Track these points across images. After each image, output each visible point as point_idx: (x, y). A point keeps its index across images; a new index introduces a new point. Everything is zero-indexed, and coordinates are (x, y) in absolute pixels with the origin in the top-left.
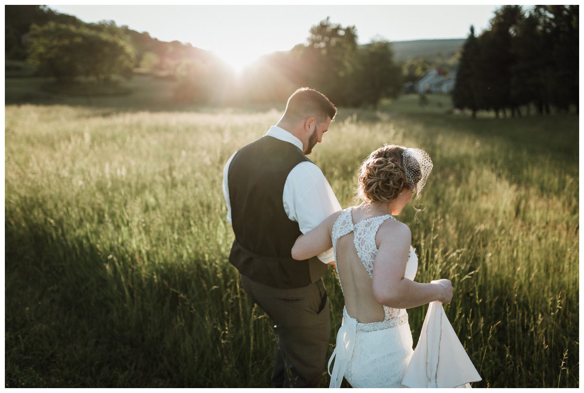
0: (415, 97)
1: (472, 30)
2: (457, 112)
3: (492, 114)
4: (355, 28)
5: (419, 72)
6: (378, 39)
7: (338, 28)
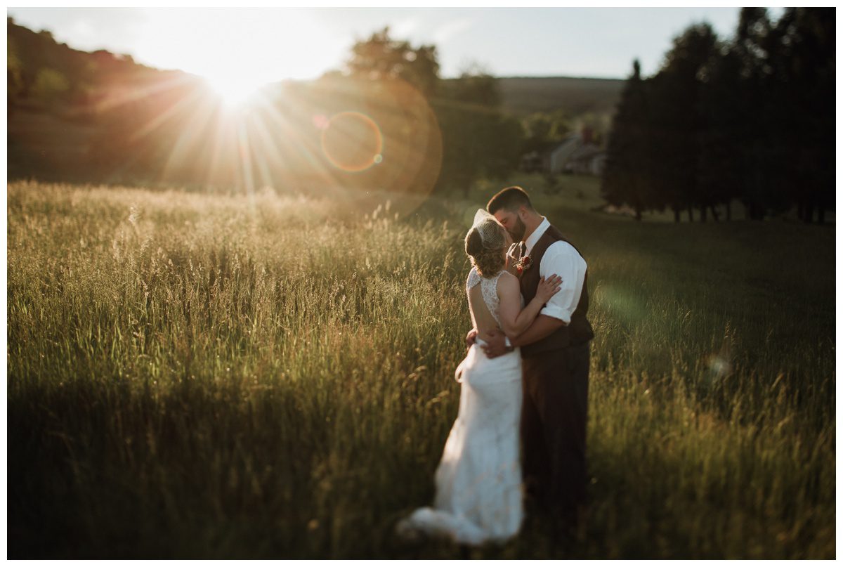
0: (539, 178)
1: (637, 66)
2: (611, 209)
3: (668, 216)
4: (435, 50)
5: (553, 134)
6: (474, 72)
7: (405, 47)
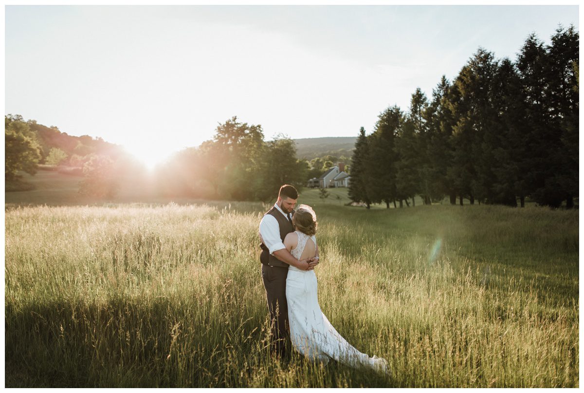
0: (317, 190)
1: (363, 131)
2: (355, 204)
3: (383, 205)
4: (261, 127)
5: (324, 168)
7: (244, 127)
